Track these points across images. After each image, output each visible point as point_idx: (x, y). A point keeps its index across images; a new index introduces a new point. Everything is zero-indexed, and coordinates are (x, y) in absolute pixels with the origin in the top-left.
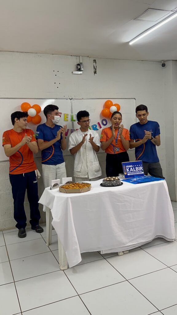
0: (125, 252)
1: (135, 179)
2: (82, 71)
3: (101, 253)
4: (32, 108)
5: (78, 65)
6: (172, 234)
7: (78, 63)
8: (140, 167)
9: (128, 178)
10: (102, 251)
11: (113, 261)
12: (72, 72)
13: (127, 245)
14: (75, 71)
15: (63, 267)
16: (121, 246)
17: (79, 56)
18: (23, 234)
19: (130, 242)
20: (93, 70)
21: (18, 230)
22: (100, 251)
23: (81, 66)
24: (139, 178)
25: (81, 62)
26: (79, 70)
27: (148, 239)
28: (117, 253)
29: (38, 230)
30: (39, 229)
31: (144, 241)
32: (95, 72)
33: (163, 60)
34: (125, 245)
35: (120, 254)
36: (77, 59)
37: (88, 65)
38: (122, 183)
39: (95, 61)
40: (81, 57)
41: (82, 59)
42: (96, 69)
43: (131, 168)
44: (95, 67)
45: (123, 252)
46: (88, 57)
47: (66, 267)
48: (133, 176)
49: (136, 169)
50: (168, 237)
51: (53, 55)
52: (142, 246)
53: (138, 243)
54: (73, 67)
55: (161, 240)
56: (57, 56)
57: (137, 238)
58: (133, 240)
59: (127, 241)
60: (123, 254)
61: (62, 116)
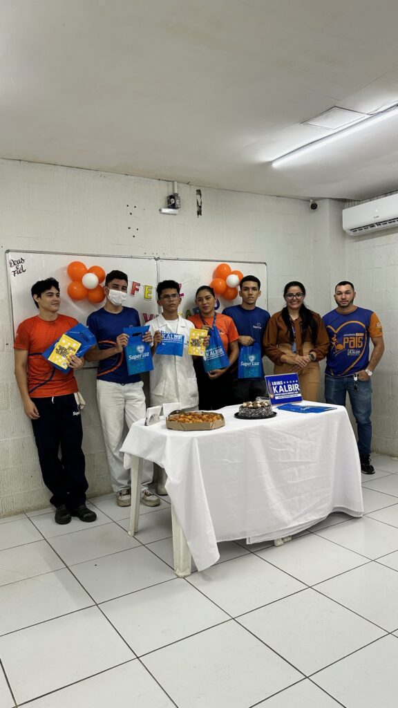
0: (285, 540)
2: (178, 208)
3: (248, 543)
4: (91, 272)
5: (172, 197)
6: (358, 504)
7: (171, 194)
8: (295, 385)
10: (249, 538)
11: (270, 556)
12: (160, 210)
13: (289, 527)
14: (166, 208)
15: (182, 572)
17: (173, 182)
19: (294, 519)
20: (196, 209)
22: (245, 539)
23: (177, 201)
25: (176, 192)
26: (173, 206)
28: (273, 541)
30: (89, 514)
31: (316, 518)
32: (199, 213)
33: (312, 198)
34: (286, 525)
35: (279, 543)
36: (168, 185)
37: (188, 198)
39: (199, 192)
40: (176, 183)
41: (178, 187)
42: (200, 207)
43: (281, 387)
44: (199, 202)
45: (282, 539)
46: (188, 184)
47: (188, 572)
49: (289, 388)
51: (127, 176)
52: (312, 527)
54: (164, 202)
55: (341, 515)
56: (133, 178)
57: (306, 513)
58: (298, 517)
59: (290, 518)
60: (282, 542)
61: (141, 289)
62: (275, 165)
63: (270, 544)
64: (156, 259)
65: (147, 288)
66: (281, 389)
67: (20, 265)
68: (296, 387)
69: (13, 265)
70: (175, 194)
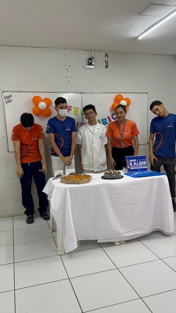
0: (122, 243)
1: (136, 173)
2: (93, 65)
3: (98, 242)
4: (42, 101)
5: (90, 59)
6: (170, 228)
7: (90, 57)
8: (144, 162)
9: (130, 172)
10: (99, 240)
11: (109, 250)
12: (84, 67)
13: (123, 236)
14: (87, 65)
15: (60, 253)
16: (118, 237)
18: (30, 220)
19: (127, 233)
20: (104, 64)
21: (27, 216)
22: (97, 240)
23: (93, 61)
24: (141, 172)
25: (93, 56)
26: (91, 64)
27: (145, 232)
28: (114, 242)
29: (45, 217)
30: (47, 217)
31: (140, 233)
32: (107, 67)
34: (121, 235)
35: (117, 244)
36: (88, 53)
37: (100, 59)
38: (122, 176)
39: (107, 55)
40: (92, 51)
41: (94, 53)
42: (108, 63)
43: (135, 162)
44: (107, 61)
45: (120, 242)
46: (100, 51)
47: (63, 253)
48: (136, 170)
49: (140, 163)
50: (166, 231)
51: (65, 50)
52: (140, 238)
53: (135, 234)
54: (85, 61)
55: (159, 233)
56: (69, 50)
57: (134, 230)
58: (130, 231)
59: (124, 232)
60: (119, 244)
61: (73, 109)
62: (140, 38)
63: (112, 244)
64: (81, 93)
65: (76, 108)
66: (135, 164)
67: (10, 98)
68: (145, 163)
69: (6, 98)
70: (92, 57)
